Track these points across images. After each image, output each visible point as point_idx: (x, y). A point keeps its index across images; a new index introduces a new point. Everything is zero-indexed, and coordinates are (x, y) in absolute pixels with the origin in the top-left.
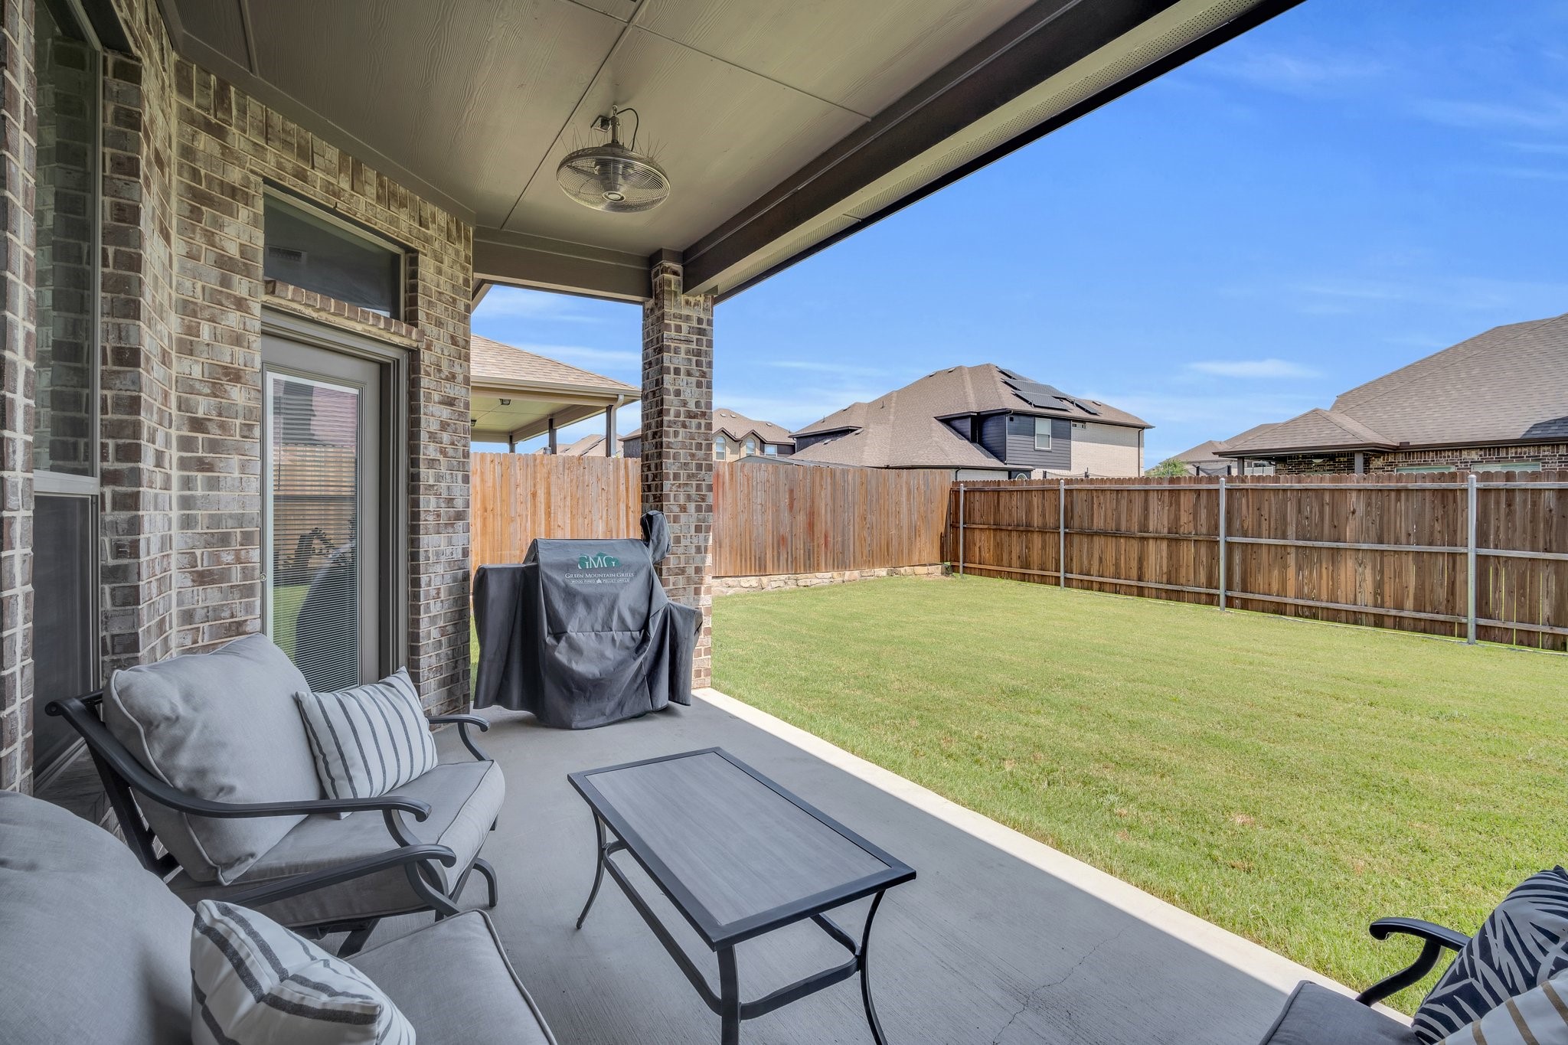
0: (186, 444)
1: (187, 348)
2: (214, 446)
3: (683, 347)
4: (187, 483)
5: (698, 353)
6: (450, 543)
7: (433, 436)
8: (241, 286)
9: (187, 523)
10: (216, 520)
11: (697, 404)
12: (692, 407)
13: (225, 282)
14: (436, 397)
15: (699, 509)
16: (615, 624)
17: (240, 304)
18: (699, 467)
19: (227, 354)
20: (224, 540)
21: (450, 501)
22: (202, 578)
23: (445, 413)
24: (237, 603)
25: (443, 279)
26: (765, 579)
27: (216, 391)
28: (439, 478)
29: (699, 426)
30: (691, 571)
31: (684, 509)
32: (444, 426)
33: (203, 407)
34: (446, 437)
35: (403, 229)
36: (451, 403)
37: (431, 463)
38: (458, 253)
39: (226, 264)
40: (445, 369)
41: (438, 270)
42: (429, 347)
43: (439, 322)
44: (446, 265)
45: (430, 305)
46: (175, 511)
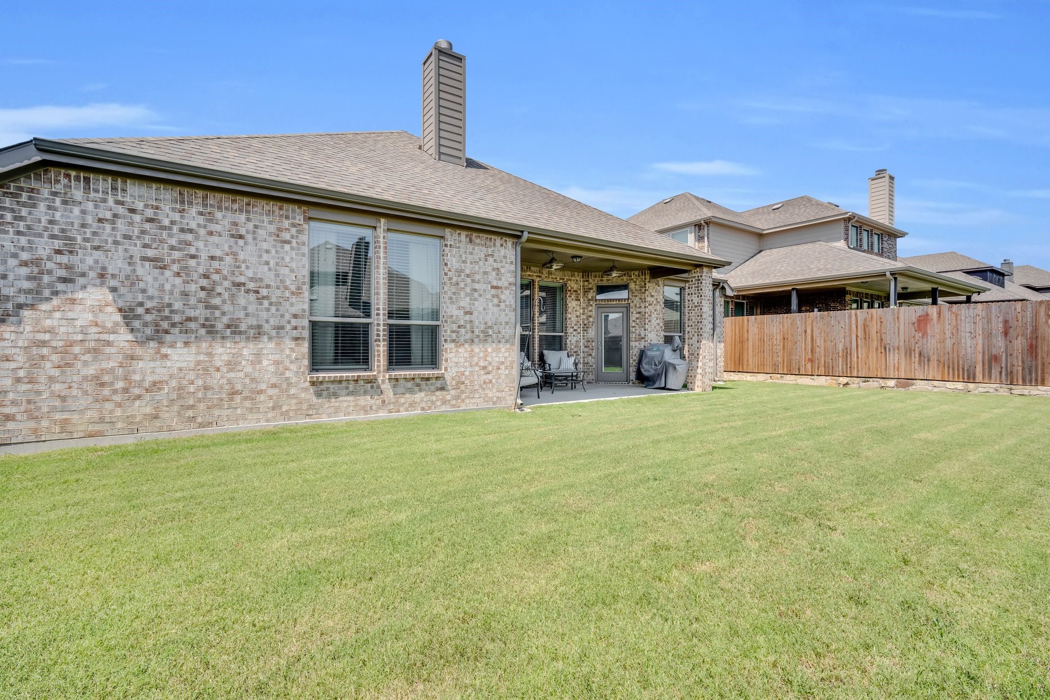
0: (583, 328)
1: (583, 314)
2: (587, 327)
4: (583, 333)
5: (698, 287)
6: (639, 344)
7: (634, 321)
8: (591, 303)
9: (584, 339)
10: (588, 338)
11: (698, 303)
12: (696, 304)
13: (589, 303)
14: (634, 312)
15: (698, 335)
17: (591, 305)
18: (698, 322)
19: (590, 314)
20: (589, 341)
21: (640, 335)
22: (586, 347)
23: (638, 315)
24: (591, 351)
25: (637, 286)
26: (971, 386)
27: (588, 319)
28: (636, 330)
29: (698, 310)
31: (694, 335)
32: (637, 318)
34: (638, 321)
35: (625, 280)
36: (639, 313)
37: (633, 327)
38: (642, 279)
39: (589, 300)
40: (638, 306)
41: (636, 285)
42: (633, 302)
43: (636, 296)
44: (638, 283)
45: (633, 293)
46: (582, 337)
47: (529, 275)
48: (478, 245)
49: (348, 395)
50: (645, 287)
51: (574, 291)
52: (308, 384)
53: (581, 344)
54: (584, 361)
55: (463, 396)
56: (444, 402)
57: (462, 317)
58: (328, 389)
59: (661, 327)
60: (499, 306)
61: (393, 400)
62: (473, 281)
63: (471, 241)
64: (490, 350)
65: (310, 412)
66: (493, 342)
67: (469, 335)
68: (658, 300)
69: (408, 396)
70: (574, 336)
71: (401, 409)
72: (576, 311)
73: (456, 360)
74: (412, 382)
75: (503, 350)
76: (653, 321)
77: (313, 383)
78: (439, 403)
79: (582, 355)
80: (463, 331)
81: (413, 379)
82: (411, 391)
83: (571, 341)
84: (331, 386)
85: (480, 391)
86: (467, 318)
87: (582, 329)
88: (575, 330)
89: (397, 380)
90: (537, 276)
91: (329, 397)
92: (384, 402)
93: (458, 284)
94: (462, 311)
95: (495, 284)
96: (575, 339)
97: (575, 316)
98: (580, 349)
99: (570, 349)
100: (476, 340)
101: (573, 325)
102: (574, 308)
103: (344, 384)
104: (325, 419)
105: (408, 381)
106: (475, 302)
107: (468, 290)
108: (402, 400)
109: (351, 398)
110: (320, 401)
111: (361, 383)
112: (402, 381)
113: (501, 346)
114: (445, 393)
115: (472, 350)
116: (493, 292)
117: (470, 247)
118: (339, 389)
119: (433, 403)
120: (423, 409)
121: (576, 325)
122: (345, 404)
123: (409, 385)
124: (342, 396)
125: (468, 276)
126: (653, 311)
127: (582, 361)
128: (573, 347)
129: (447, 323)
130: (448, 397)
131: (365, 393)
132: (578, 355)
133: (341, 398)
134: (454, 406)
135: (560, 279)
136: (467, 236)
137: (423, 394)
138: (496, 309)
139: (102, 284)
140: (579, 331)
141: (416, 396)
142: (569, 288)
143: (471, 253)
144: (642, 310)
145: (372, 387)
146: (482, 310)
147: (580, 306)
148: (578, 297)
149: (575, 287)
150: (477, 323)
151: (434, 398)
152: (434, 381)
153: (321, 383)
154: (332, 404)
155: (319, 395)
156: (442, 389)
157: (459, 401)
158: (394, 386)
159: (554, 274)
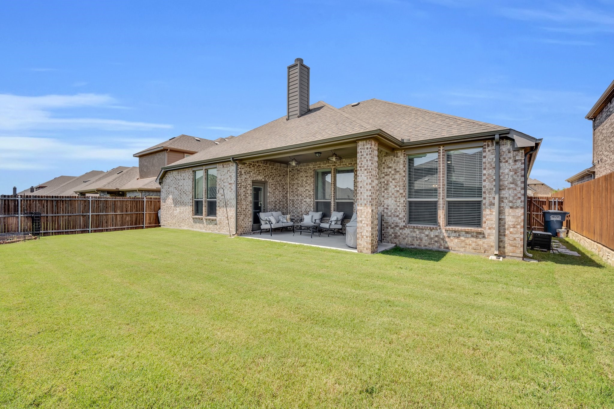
48: (225, 167)
55: (221, 228)
58: (195, 220)
60: (231, 191)
61: (206, 226)
62: (224, 183)
63: (223, 167)
64: (228, 210)
65: (193, 227)
66: (229, 207)
67: (223, 204)
68: (398, 170)
69: (209, 225)
71: (207, 229)
73: (219, 214)
76: (390, 189)
77: (193, 219)
80: (221, 202)
85: (225, 227)
86: (222, 197)
89: (207, 220)
90: (333, 166)
92: (204, 226)
93: (220, 184)
94: (221, 195)
95: (230, 182)
100: (225, 206)
104: (195, 229)
107: (222, 186)
108: (208, 227)
109: (199, 224)
110: (194, 224)
111: (200, 219)
113: (232, 208)
114: (217, 226)
115: (223, 210)
116: (229, 186)
117: (223, 169)
118: (197, 221)
119: (214, 229)
120: (212, 231)
122: (198, 226)
123: (209, 221)
124: (197, 223)
125: (222, 181)
129: (217, 200)
130: (217, 228)
131: (201, 223)
134: (219, 231)
136: (222, 165)
137: (212, 225)
138: (230, 193)
139: (171, 194)
143: (223, 171)
145: (202, 221)
146: (226, 194)
151: (214, 227)
152: (214, 221)
154: (196, 225)
155: (194, 222)
156: (216, 224)
158: (206, 222)
159: (344, 162)
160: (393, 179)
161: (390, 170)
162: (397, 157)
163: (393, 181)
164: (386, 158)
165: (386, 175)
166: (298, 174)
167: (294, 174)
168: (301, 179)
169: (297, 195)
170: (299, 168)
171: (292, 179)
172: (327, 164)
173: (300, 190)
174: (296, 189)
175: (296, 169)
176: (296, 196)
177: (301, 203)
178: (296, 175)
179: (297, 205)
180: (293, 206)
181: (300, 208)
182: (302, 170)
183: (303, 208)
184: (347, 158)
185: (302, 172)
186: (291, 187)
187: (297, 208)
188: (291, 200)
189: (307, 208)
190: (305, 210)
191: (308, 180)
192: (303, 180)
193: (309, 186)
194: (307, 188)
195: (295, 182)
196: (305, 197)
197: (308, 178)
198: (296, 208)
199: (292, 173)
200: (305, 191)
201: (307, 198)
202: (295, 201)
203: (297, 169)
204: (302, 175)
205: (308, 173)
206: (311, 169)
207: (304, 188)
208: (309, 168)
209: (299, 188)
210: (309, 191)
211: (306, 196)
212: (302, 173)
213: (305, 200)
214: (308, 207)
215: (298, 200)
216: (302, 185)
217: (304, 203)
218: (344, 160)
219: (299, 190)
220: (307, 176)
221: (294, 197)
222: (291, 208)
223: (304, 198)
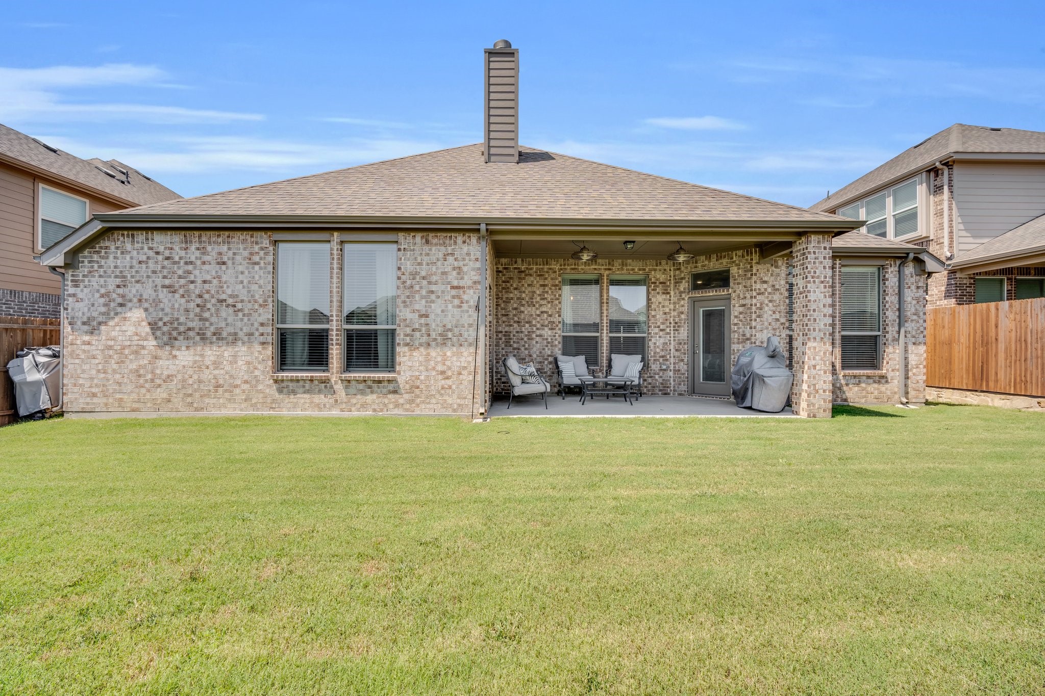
0: (674, 327)
1: (674, 310)
2: (679, 327)
3: (799, 263)
4: (674, 334)
5: (803, 264)
6: (744, 347)
7: (736, 317)
8: (683, 296)
9: (674, 340)
10: (679, 340)
11: (803, 287)
13: (681, 296)
14: (737, 305)
15: (803, 335)
16: (742, 374)
17: (683, 299)
18: (803, 316)
19: (681, 309)
20: (680, 344)
21: (744, 335)
22: (677, 350)
23: (741, 309)
24: (683, 356)
25: (740, 271)
27: (679, 316)
28: (739, 328)
29: (803, 297)
30: (801, 362)
32: (741, 313)
33: (677, 320)
34: (741, 316)
35: (725, 264)
36: (744, 305)
37: (736, 324)
38: (747, 260)
39: (681, 293)
40: (742, 296)
41: (739, 269)
42: (735, 292)
43: (739, 284)
44: (741, 266)
45: (735, 280)
46: (672, 339)
47: (595, 269)
48: (436, 245)
49: (304, 393)
50: (751, 271)
51: (661, 283)
52: (272, 381)
53: (672, 347)
54: (674, 367)
55: (418, 400)
56: (397, 406)
57: (416, 321)
58: (287, 387)
59: (782, 324)
60: (460, 307)
61: (345, 400)
62: (430, 283)
63: (427, 242)
64: (449, 354)
65: (274, 406)
66: (453, 346)
67: (425, 339)
68: (777, 287)
69: (359, 397)
70: (660, 337)
71: (353, 409)
72: (663, 307)
73: (410, 364)
74: (364, 384)
75: (465, 354)
76: (765, 316)
77: (276, 381)
78: (391, 406)
79: (672, 360)
80: (417, 334)
81: (365, 381)
82: (362, 392)
83: (655, 344)
84: (290, 384)
85: (437, 396)
86: (423, 321)
87: (672, 329)
88: (662, 330)
89: (349, 381)
90: (606, 269)
91: (289, 393)
92: (336, 401)
93: (412, 287)
94: (417, 315)
95: (455, 283)
96: (662, 340)
97: (661, 313)
98: (670, 354)
99: (655, 353)
100: (433, 344)
101: (659, 324)
102: (660, 303)
103: (301, 383)
104: (285, 412)
105: (359, 383)
106: (432, 305)
107: (424, 292)
108: (354, 401)
109: (306, 396)
110: (281, 396)
111: (316, 382)
112: (353, 383)
113: (463, 349)
114: (397, 396)
115: (428, 354)
116: (454, 292)
117: (426, 248)
118: (297, 387)
119: (385, 405)
120: (374, 410)
121: (663, 323)
122: (303, 401)
123: (361, 386)
124: (299, 393)
125: (424, 278)
126: (766, 302)
127: (672, 368)
128: (658, 350)
129: (400, 326)
130: (401, 401)
131: (320, 392)
132: (667, 360)
133: (298, 396)
134: (407, 410)
135: (640, 270)
136: (422, 237)
137: (374, 396)
138: (456, 311)
139: (140, 306)
140: (668, 330)
141: (367, 397)
142: (653, 280)
143: (428, 255)
144: (748, 301)
145: (326, 387)
146: (439, 312)
147: (670, 300)
148: (666, 290)
149: (662, 278)
150: (433, 326)
151: (386, 401)
152: (386, 384)
153: (282, 381)
154: (291, 400)
155: (280, 391)
156: (395, 392)
157: (413, 405)
158: (346, 387)
159: (630, 265)
160: (770, 301)
161: (765, 286)
162: (777, 267)
163: (770, 304)
164: (759, 267)
165: (759, 294)
166: (520, 278)
167: (511, 278)
168: (530, 289)
169: (518, 322)
170: (523, 268)
171: (503, 288)
172: (592, 264)
173: (526, 312)
174: (516, 309)
175: (515, 268)
176: (516, 325)
177: (529, 339)
178: (516, 280)
179: (518, 343)
180: (506, 346)
181: (526, 349)
182: (531, 272)
183: (535, 349)
184: (636, 259)
185: (531, 275)
186: (502, 305)
187: (519, 349)
188: (501, 332)
189: (544, 349)
190: (540, 352)
191: (547, 292)
192: (534, 292)
193: (549, 305)
194: (544, 309)
195: (511, 295)
196: (539, 326)
197: (547, 289)
198: (514, 349)
199: (504, 275)
200: (539, 315)
201: (543, 329)
202: (514, 336)
203: (519, 268)
204: (532, 282)
205: (546, 279)
206: (555, 272)
207: (537, 309)
208: (550, 269)
209: (522, 309)
210: (550, 316)
211: (542, 325)
212: (532, 279)
213: (538, 332)
214: (547, 346)
215: (522, 332)
216: (532, 302)
217: (538, 339)
218: (629, 261)
219: (523, 312)
220: (544, 286)
221: (511, 326)
222: (503, 349)
223: (538, 329)
